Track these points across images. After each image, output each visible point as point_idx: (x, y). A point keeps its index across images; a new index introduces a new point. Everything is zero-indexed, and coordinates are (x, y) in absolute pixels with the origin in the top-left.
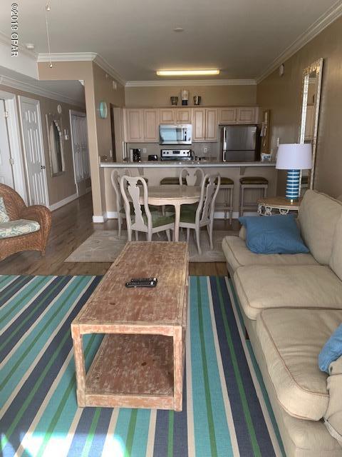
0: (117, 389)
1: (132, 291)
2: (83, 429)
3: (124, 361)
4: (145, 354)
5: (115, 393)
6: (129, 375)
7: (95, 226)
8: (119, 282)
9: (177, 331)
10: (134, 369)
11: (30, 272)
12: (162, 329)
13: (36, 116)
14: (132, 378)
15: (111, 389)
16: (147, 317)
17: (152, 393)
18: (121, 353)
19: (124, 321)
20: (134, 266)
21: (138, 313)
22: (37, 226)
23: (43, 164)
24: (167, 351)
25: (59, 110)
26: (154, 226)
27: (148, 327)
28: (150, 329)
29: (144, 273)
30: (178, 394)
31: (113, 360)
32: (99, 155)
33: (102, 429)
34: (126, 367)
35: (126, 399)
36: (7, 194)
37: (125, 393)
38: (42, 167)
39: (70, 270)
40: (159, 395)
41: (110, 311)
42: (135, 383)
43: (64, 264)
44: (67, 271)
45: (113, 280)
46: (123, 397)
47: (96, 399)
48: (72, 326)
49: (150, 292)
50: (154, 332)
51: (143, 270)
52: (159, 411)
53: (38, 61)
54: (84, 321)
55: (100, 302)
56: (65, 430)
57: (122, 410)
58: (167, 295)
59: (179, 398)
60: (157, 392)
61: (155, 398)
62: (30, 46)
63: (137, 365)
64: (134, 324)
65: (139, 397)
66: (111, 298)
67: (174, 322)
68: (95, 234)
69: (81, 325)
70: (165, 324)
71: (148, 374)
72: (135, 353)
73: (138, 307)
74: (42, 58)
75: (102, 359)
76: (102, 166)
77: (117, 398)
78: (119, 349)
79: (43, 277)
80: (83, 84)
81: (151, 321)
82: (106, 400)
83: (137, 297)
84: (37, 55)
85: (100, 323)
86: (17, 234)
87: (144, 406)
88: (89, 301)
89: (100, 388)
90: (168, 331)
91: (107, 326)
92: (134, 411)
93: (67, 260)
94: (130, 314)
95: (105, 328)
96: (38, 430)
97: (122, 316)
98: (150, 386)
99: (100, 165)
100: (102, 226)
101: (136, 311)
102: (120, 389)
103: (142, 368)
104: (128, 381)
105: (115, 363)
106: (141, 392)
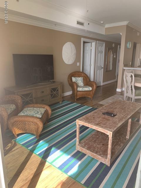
0: (89, 149)
1: (103, 116)
2: (74, 156)
3: (97, 141)
4: (105, 142)
5: (88, 149)
6: (96, 146)
7: (117, 93)
8: (102, 112)
9: (110, 133)
10: (99, 145)
11: (84, 104)
12: (105, 131)
13: (103, 48)
14: (96, 147)
15: (87, 148)
16: (102, 125)
17: (100, 155)
18: (98, 138)
19: (93, 124)
20: (111, 108)
21: (100, 123)
22: (91, 89)
23: (103, 67)
24: (115, 144)
25: (113, 45)
26: (136, 96)
27: (100, 129)
28: (101, 130)
29: (114, 111)
30: (108, 159)
31: (93, 139)
32: (123, 64)
33: (80, 159)
34: (96, 143)
35: (91, 153)
36: (85, 76)
37: (90, 151)
38: (102, 68)
39: (98, 106)
40: (102, 157)
41: (92, 120)
42: (96, 149)
43: (97, 104)
44: (97, 106)
45: (100, 111)
46: (89, 152)
47: (81, 149)
48: (77, 120)
49: (111, 118)
50: (102, 131)
51: (114, 110)
52: (101, 163)
53: (105, 27)
54: (81, 120)
55: (90, 116)
56: (69, 154)
57: (89, 156)
58: (116, 121)
59: (109, 161)
60: (102, 155)
61: (100, 157)
62: (102, 22)
63: (100, 144)
64: (96, 126)
65: (95, 154)
66: (94, 116)
67: (110, 130)
68: (115, 96)
69: (79, 121)
70: (107, 130)
71: (102, 148)
72: (103, 140)
73: (101, 121)
74: (107, 26)
75: (90, 138)
76: (124, 68)
77: (88, 151)
78: (97, 137)
79: (88, 107)
80: (121, 35)
81: (102, 127)
82: (84, 151)
83: (104, 118)
84: (105, 25)
85: (85, 122)
86: (84, 90)
87: (96, 158)
88: (87, 115)
89: (84, 146)
90: (107, 133)
91: (87, 124)
92: (93, 159)
93: (99, 103)
94: (97, 123)
95: (86, 124)
96: (62, 151)
97: (94, 122)
98: (101, 152)
99: (123, 68)
100: (120, 93)
101: (100, 122)
102: (90, 149)
103: (102, 146)
104: (94, 148)
105: (93, 141)
106: (96, 153)
